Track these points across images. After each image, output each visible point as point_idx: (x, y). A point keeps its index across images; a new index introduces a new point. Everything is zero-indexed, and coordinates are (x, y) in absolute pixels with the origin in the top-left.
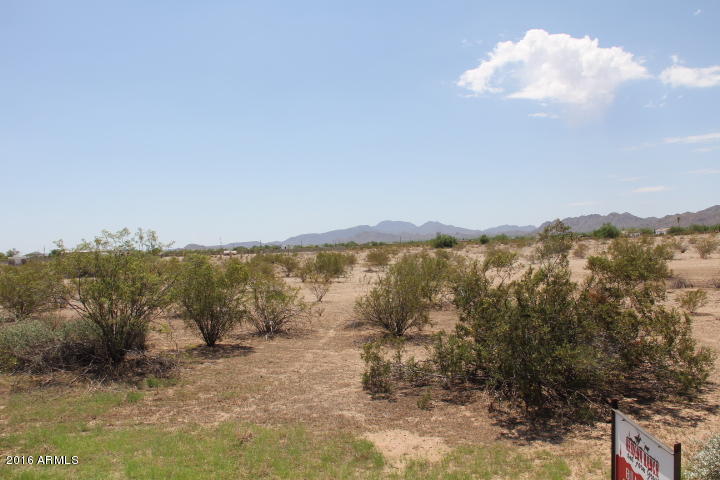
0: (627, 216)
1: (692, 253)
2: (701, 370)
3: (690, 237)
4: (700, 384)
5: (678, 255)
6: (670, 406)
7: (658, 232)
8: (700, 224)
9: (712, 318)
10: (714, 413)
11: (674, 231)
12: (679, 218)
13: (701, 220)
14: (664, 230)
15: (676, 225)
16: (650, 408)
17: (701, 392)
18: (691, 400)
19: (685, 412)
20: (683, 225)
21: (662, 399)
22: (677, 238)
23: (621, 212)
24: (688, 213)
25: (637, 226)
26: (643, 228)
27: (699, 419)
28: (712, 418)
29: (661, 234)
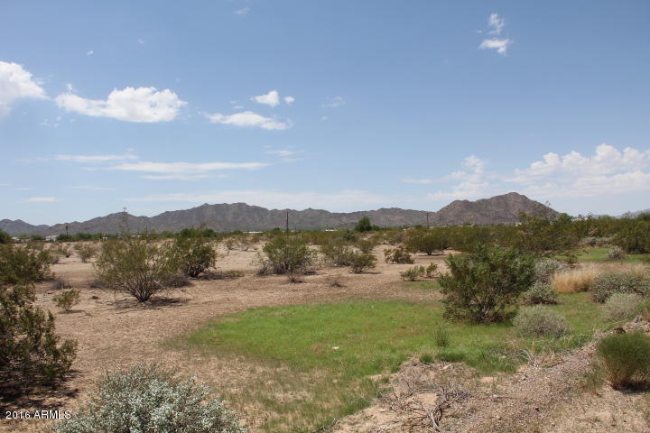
0: (19, 223)
1: (75, 258)
2: (65, 361)
3: (76, 243)
4: (64, 373)
5: (63, 259)
6: (36, 398)
7: (48, 238)
8: (85, 232)
9: (84, 314)
10: (74, 397)
11: (63, 238)
12: (67, 226)
13: (86, 229)
14: (54, 237)
15: (65, 233)
16: (15, 404)
17: (65, 380)
18: (54, 389)
19: (48, 401)
20: (72, 233)
21: (28, 393)
22: (64, 244)
23: (13, 220)
24: (76, 222)
25: (28, 233)
26: (34, 234)
27: (60, 405)
28: (72, 401)
29: (51, 241)
